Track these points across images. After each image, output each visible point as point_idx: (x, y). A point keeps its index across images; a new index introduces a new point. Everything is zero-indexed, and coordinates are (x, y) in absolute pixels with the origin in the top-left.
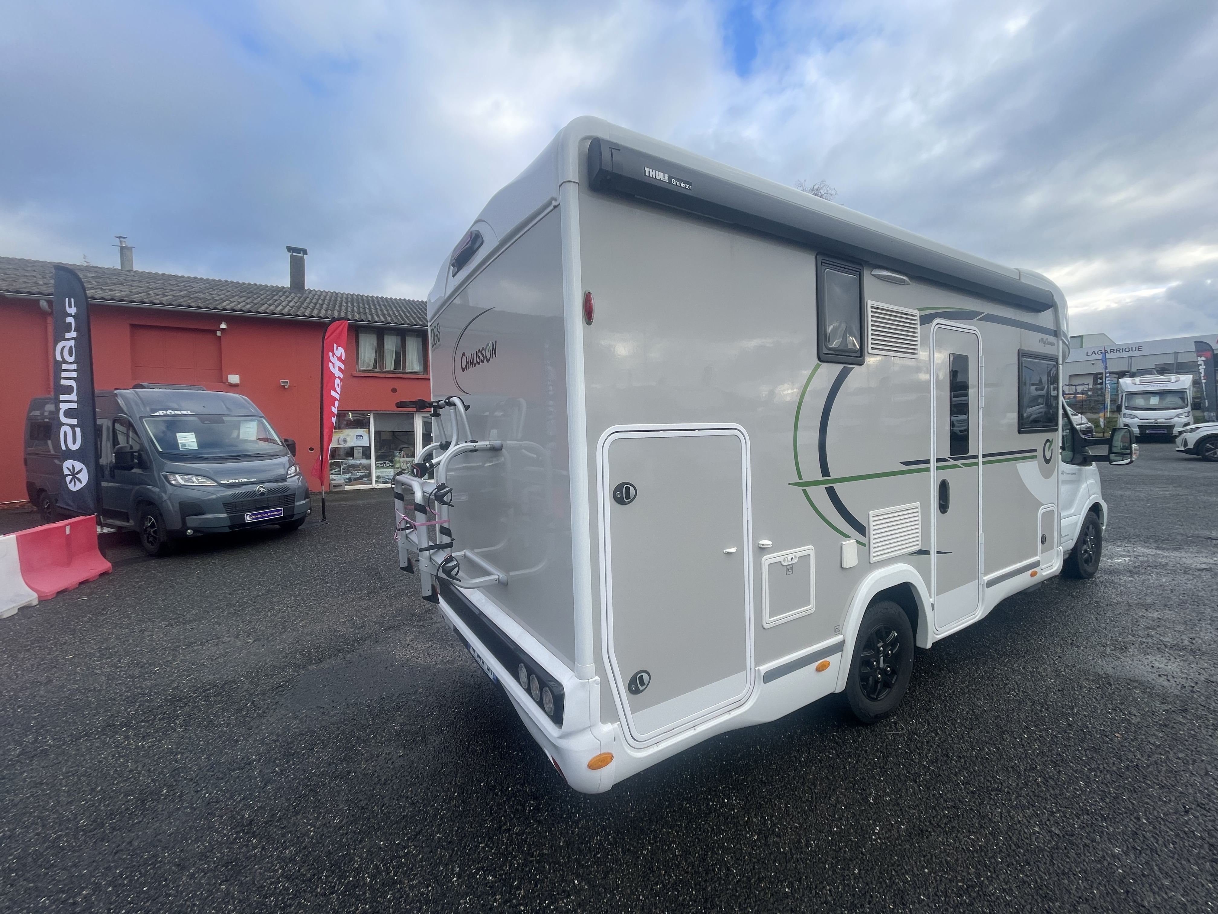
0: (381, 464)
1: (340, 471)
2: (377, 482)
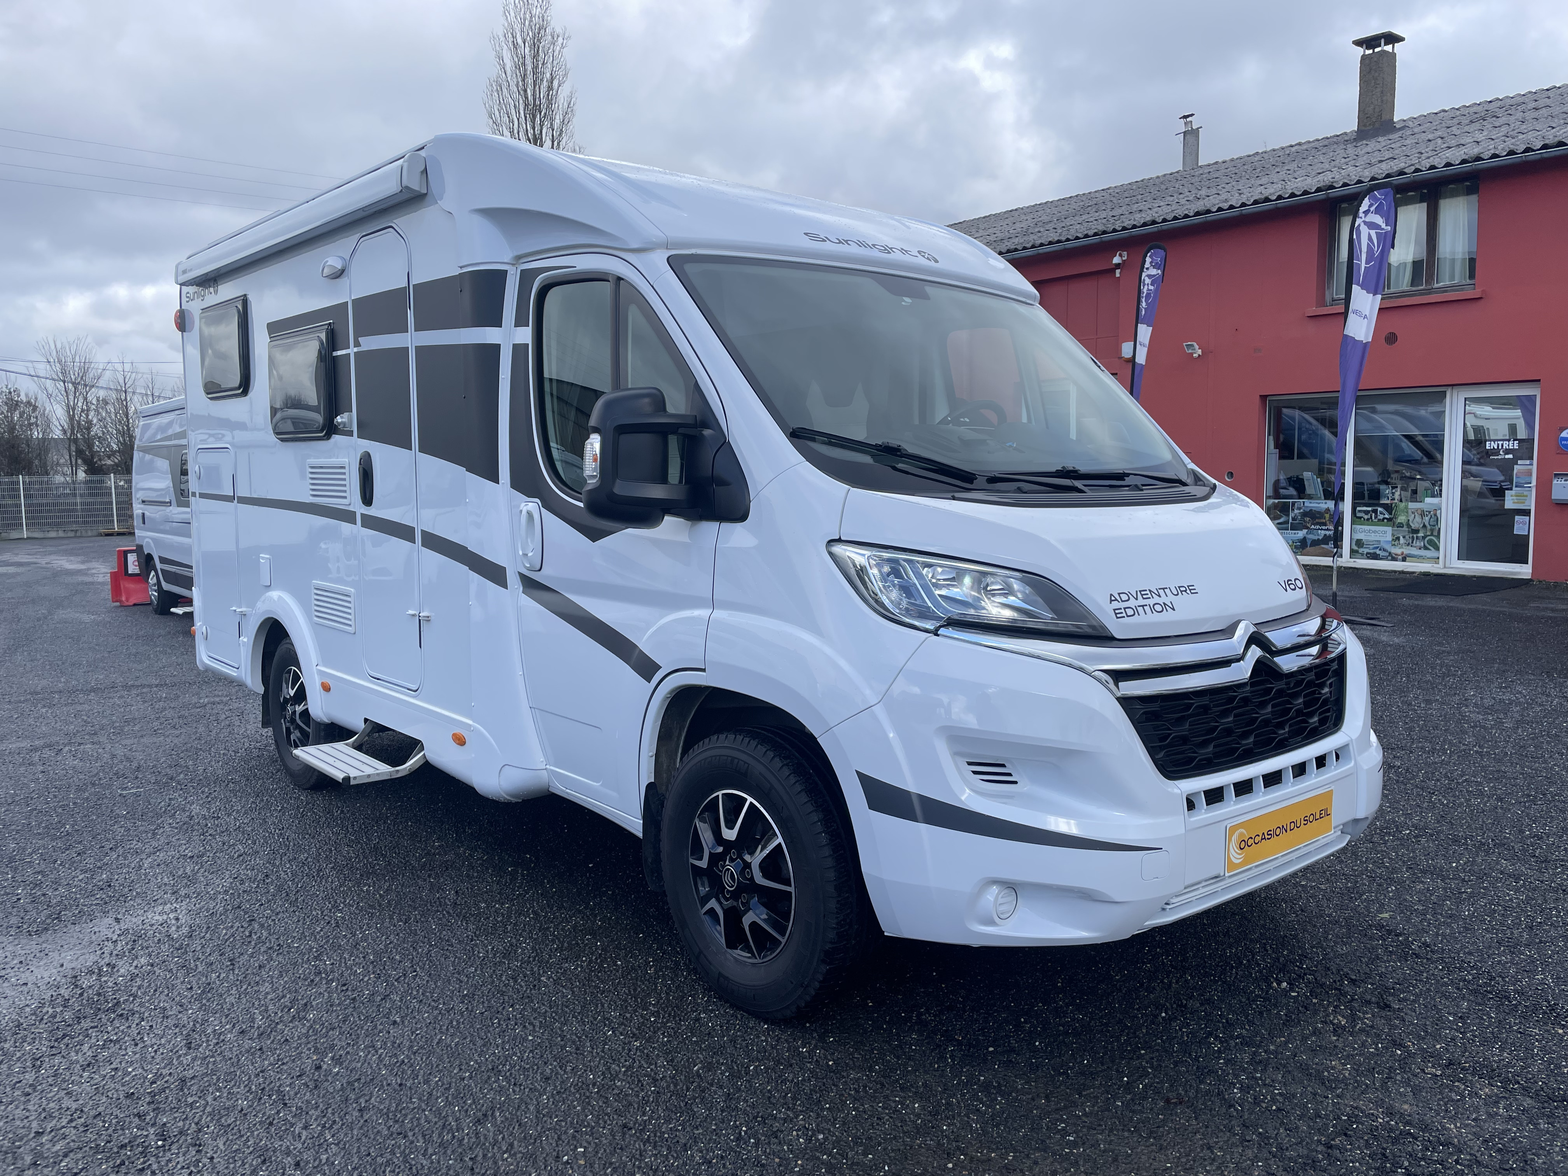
0: (1367, 512)
1: (1286, 522)
2: (1353, 553)
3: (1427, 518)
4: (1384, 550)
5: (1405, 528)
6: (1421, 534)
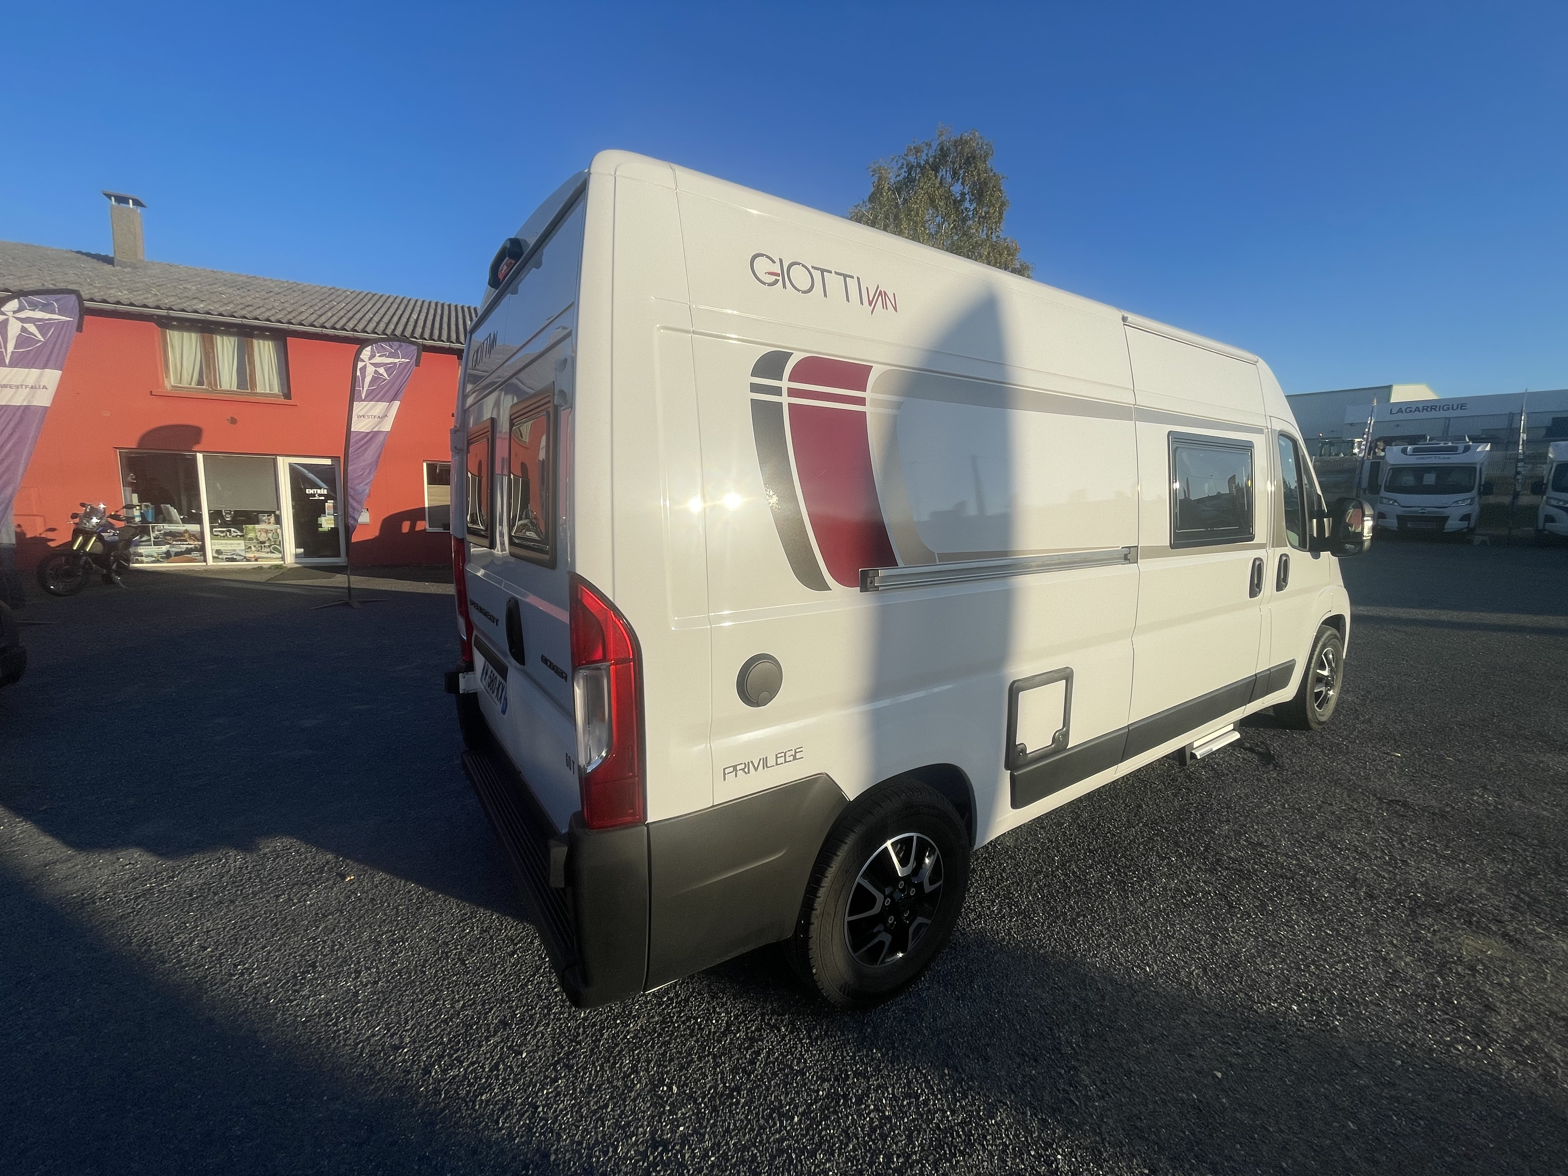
0: (222, 532)
1: (149, 540)
2: (214, 558)
3: (270, 535)
4: (240, 555)
5: (255, 541)
6: (267, 544)
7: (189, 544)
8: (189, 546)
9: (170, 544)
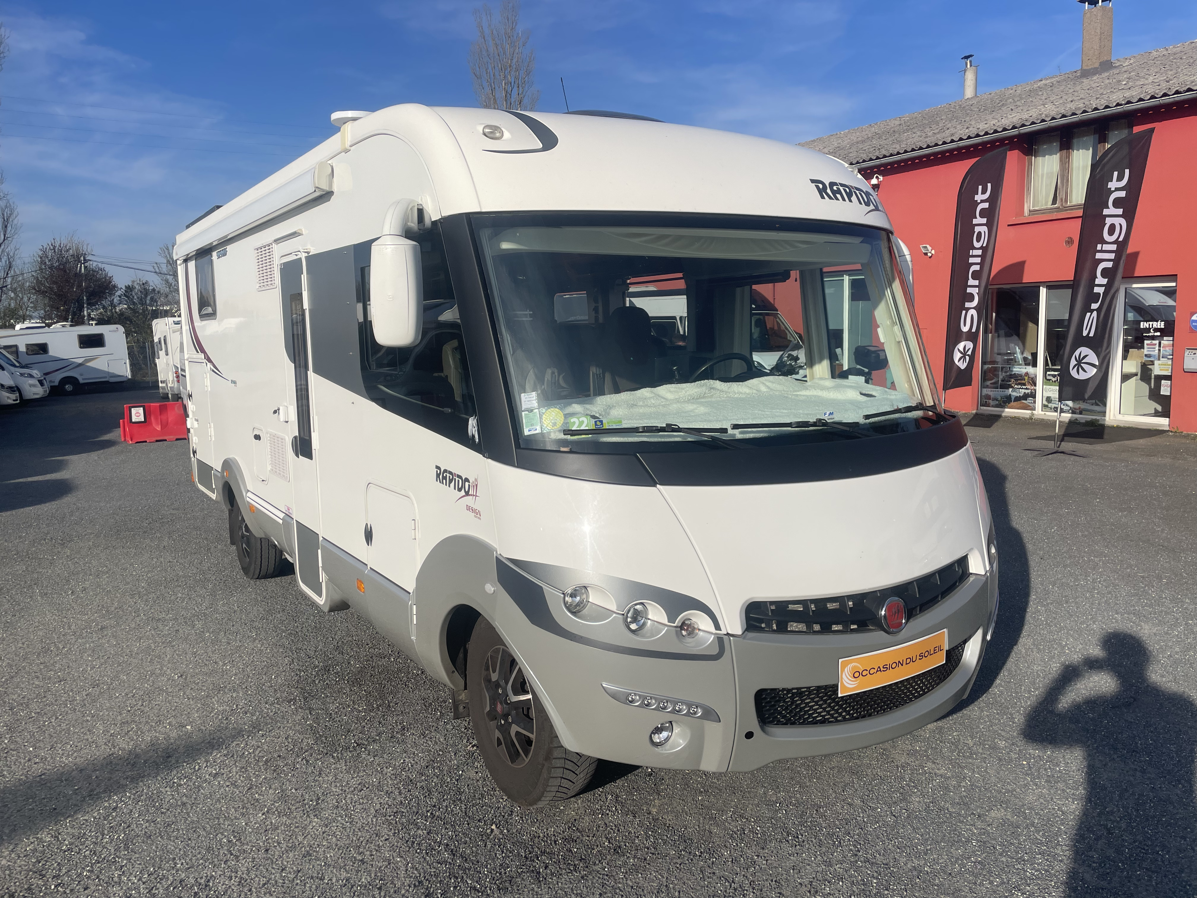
0: (1054, 376)
1: (998, 383)
2: (1044, 406)
7: (1027, 389)
8: (1027, 391)
9: (1012, 387)
